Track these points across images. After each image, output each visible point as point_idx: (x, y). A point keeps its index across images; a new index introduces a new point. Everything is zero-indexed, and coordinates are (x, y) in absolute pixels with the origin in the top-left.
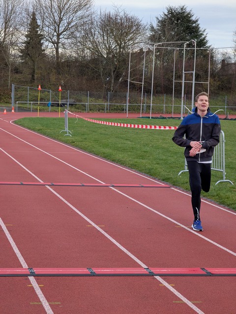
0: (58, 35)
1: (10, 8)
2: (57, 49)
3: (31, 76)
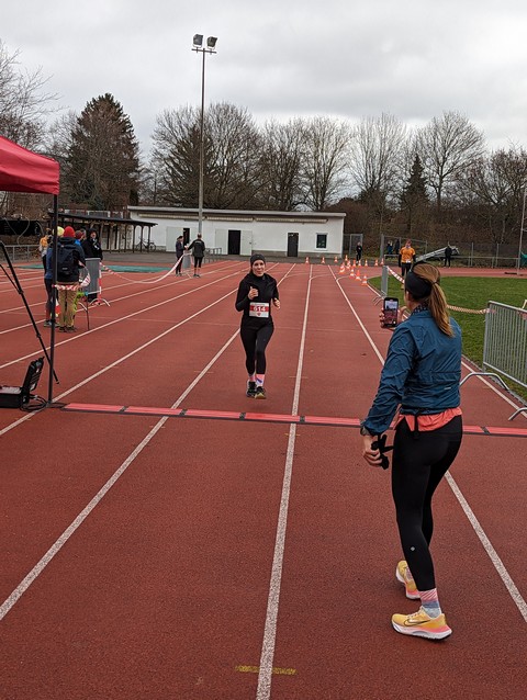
0: (441, 178)
1: (387, 148)
2: (439, 194)
3: (406, 225)
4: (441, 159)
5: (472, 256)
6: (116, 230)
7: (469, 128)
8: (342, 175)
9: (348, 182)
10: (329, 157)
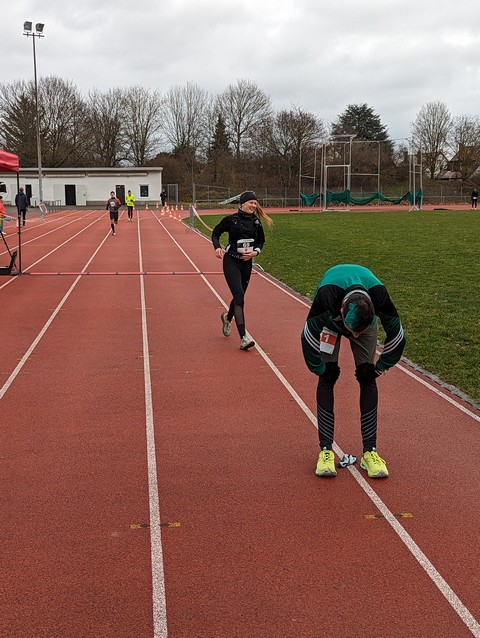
0: (239, 135)
1: (193, 111)
3: (213, 176)
4: (238, 119)
5: (267, 198)
8: (156, 135)
9: (162, 140)
10: (145, 120)
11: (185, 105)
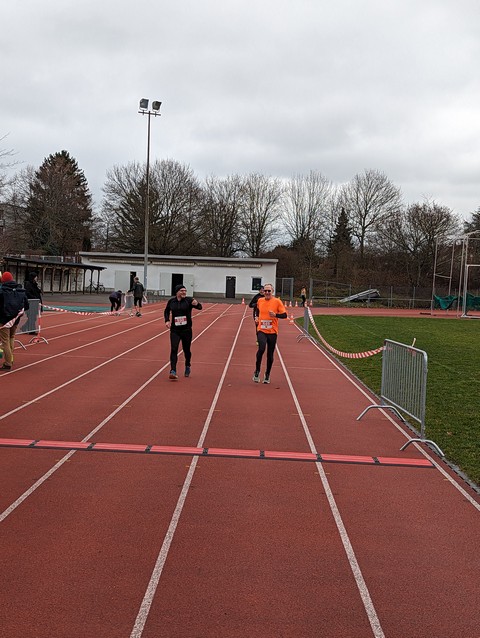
0: (364, 228)
1: (315, 202)
4: (363, 212)
5: (392, 298)
6: (67, 273)
7: (388, 185)
9: (281, 231)
10: (264, 209)
11: (307, 195)
